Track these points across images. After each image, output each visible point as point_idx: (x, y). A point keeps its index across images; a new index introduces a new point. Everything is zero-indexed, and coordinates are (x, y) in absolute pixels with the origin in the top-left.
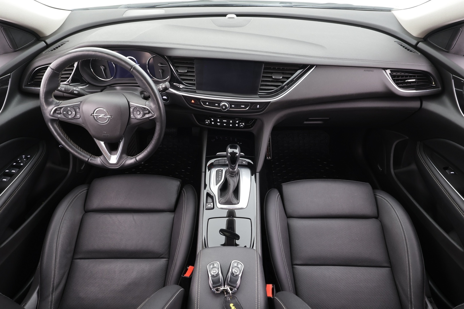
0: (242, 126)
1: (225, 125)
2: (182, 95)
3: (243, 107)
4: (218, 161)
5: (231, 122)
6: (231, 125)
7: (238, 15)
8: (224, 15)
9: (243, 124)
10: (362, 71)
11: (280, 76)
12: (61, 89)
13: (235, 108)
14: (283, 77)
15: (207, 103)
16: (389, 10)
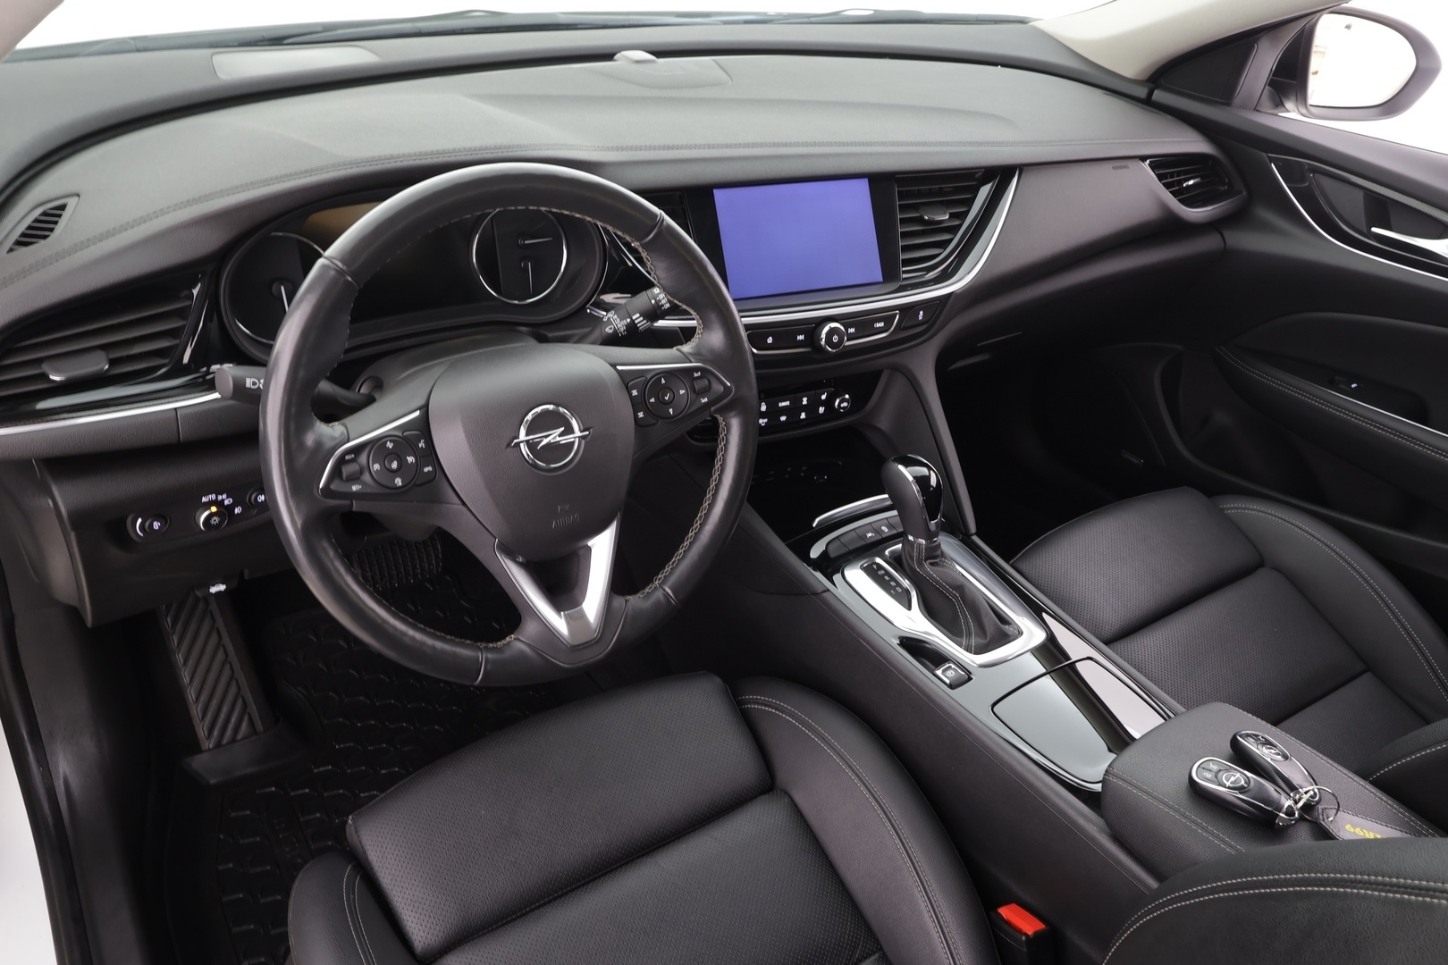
0: (845, 404)
1: (783, 418)
2: (680, 328)
3: (879, 327)
4: (837, 543)
5: (805, 401)
6: (803, 416)
7: (661, 53)
8: (608, 56)
9: (847, 396)
10: (1108, 166)
11: (945, 213)
12: (254, 384)
13: (858, 335)
14: (952, 215)
15: (770, 340)
16: (1022, 21)
